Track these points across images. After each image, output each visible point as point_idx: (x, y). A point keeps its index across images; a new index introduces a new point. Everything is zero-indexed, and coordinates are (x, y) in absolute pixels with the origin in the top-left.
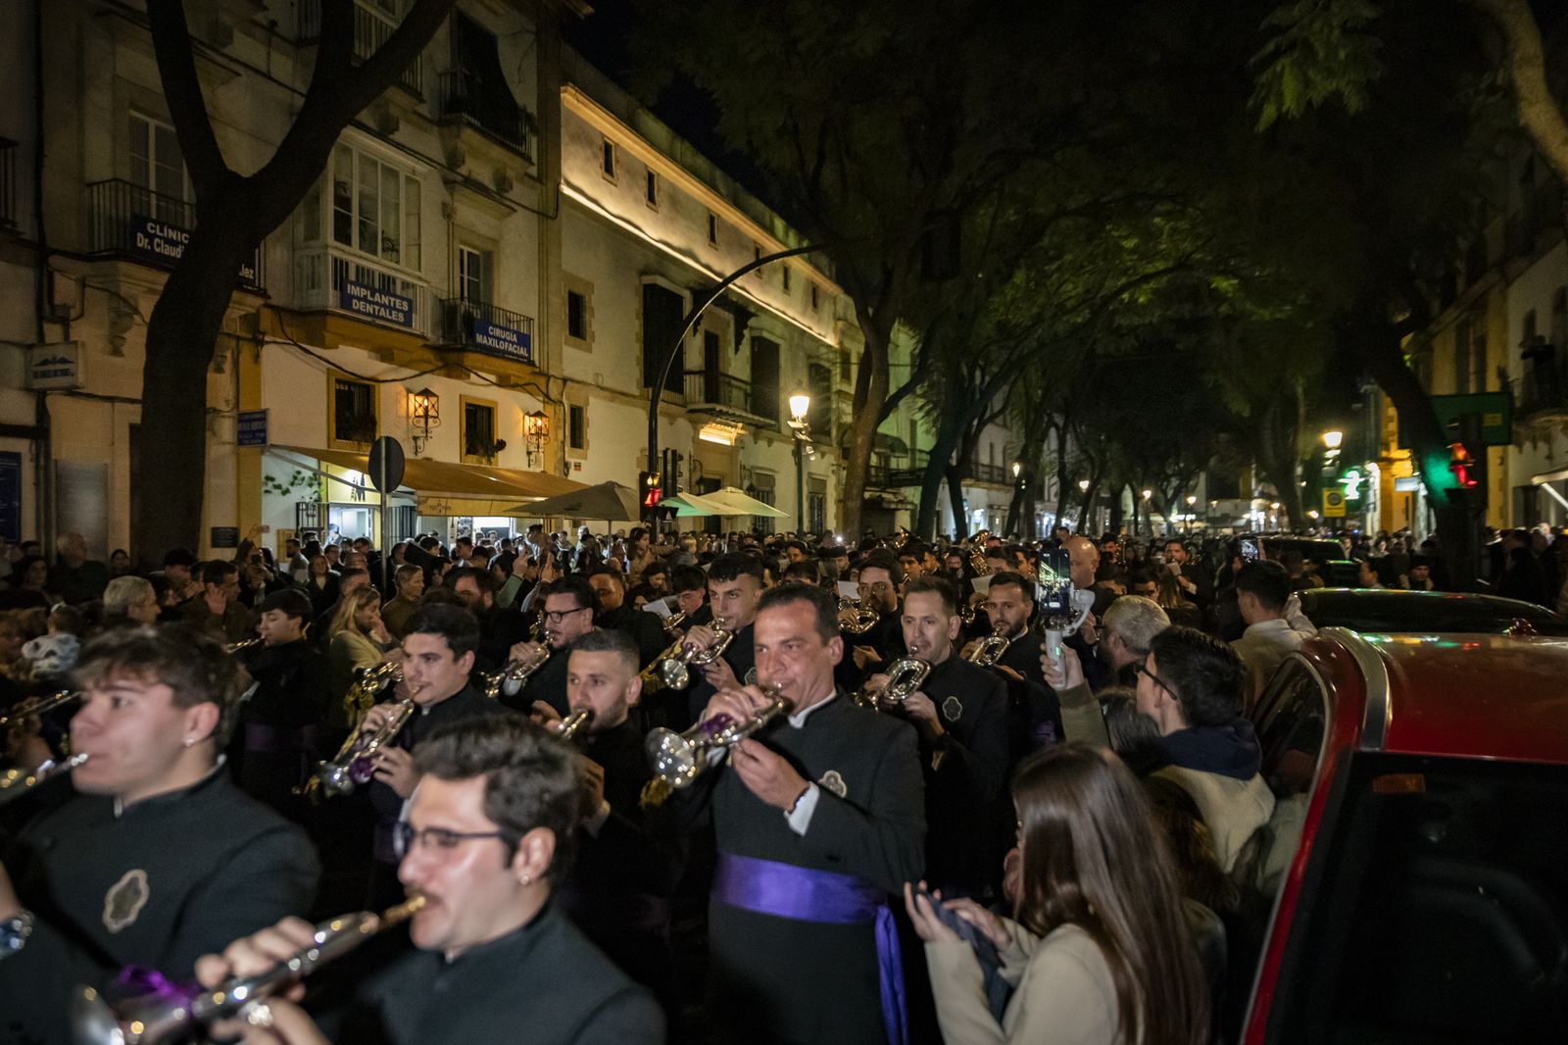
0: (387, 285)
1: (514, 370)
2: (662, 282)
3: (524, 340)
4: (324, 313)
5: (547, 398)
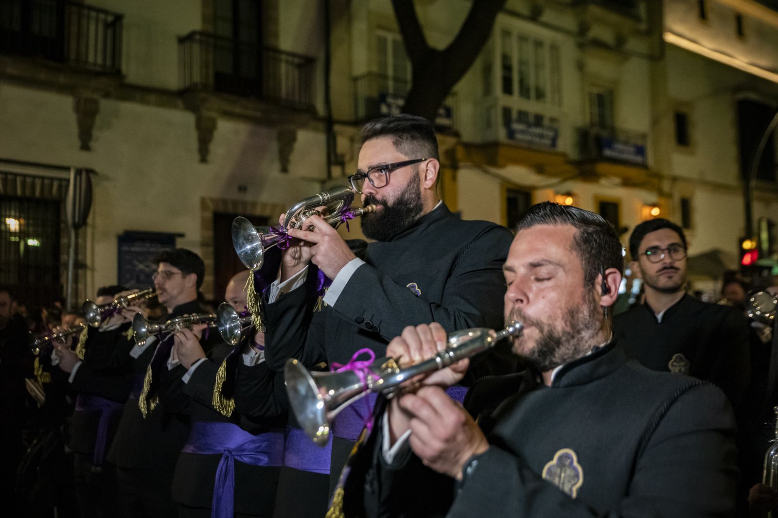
0: (538, 120)
1: (633, 173)
2: (752, 96)
3: (640, 151)
4: (496, 144)
5: (661, 193)
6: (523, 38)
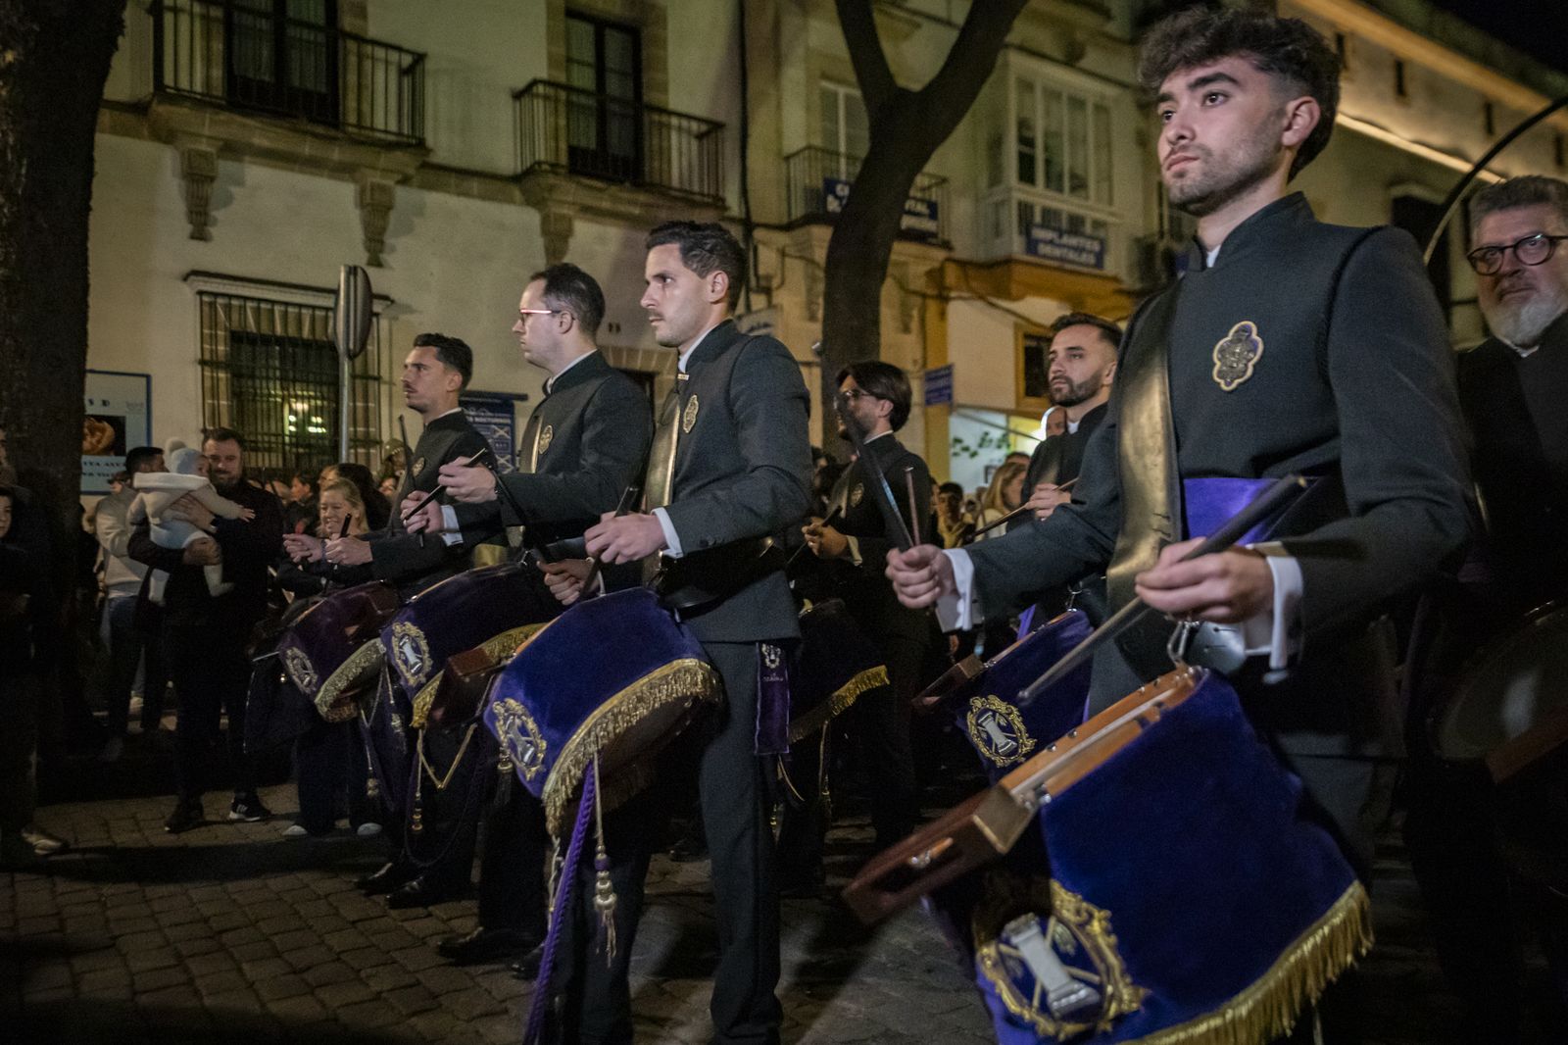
0: (1076, 225)
2: (1417, 191)
4: (1008, 261)
6: (1053, 95)
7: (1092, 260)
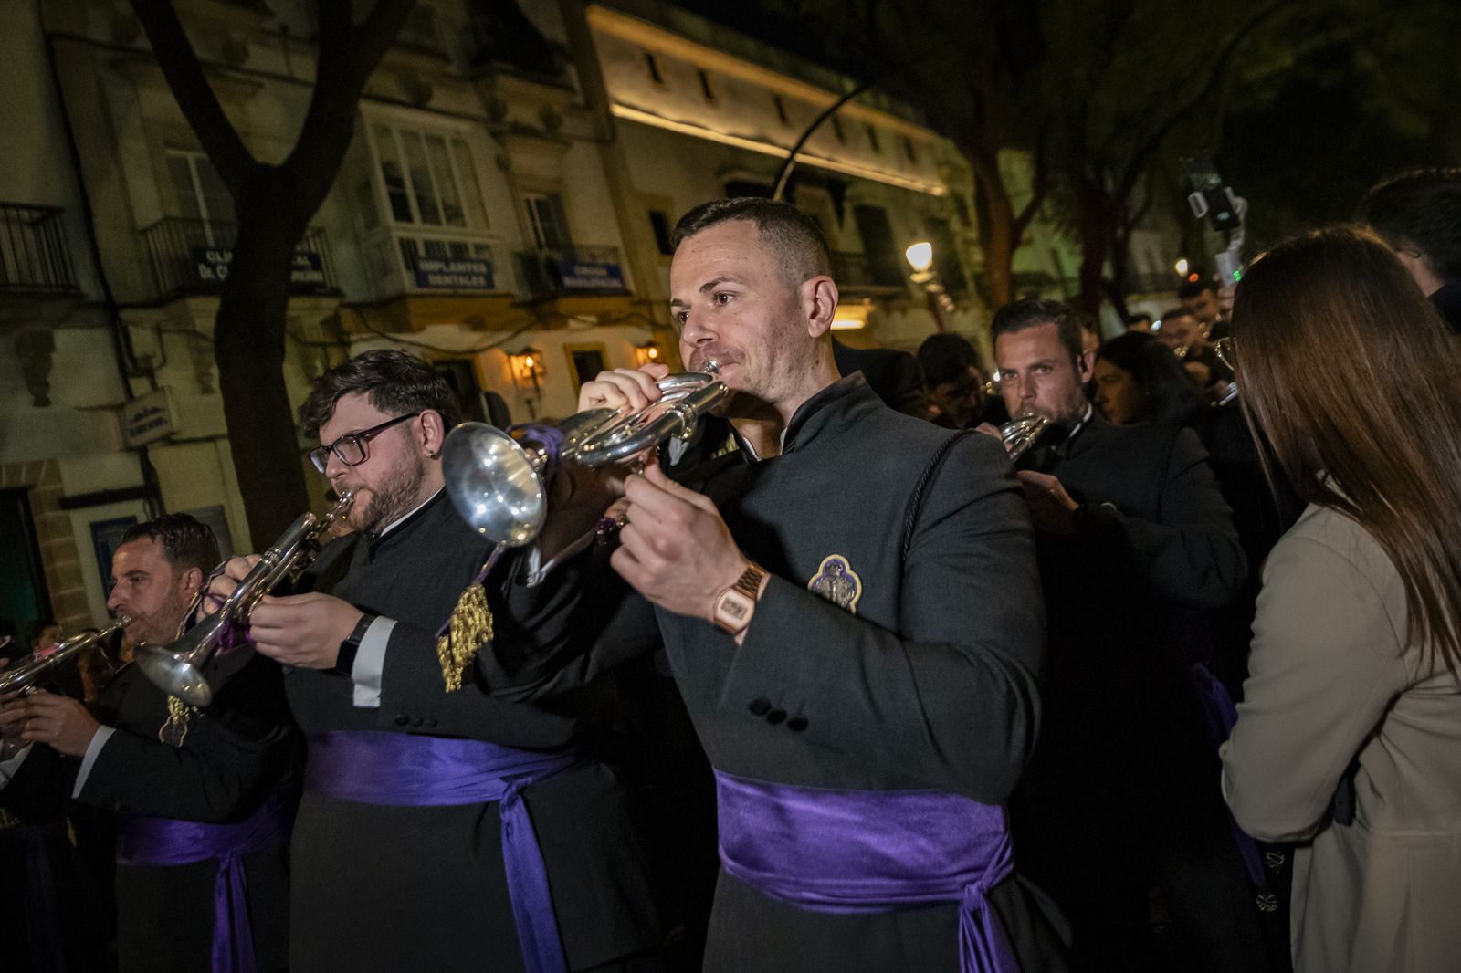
0: (459, 252)
1: (614, 305)
2: (744, 176)
3: (614, 272)
4: (401, 298)
5: (654, 325)
6: (411, 136)
7: (482, 281)
